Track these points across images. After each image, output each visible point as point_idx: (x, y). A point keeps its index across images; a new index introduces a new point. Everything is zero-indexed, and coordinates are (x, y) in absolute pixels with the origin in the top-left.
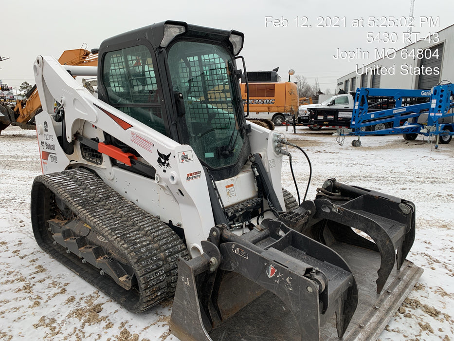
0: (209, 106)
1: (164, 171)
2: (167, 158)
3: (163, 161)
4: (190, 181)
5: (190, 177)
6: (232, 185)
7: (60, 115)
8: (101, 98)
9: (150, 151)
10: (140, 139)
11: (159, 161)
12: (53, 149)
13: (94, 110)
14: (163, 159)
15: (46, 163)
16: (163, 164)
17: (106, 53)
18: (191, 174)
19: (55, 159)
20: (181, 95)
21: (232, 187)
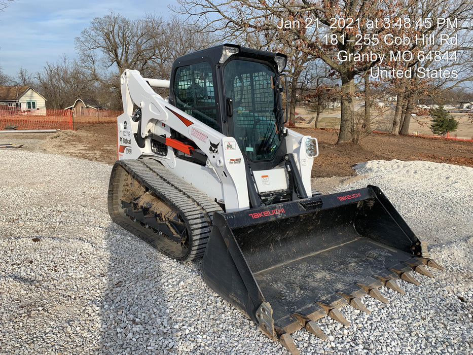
0: (256, 114)
1: (214, 157)
2: (216, 146)
3: (213, 149)
4: (232, 165)
5: (232, 161)
6: (267, 176)
7: (138, 116)
8: (171, 103)
9: (204, 142)
10: (197, 133)
11: (211, 149)
12: (130, 143)
13: (165, 111)
14: (214, 147)
15: (122, 155)
16: (213, 152)
17: (178, 68)
18: (233, 160)
19: (130, 151)
20: (231, 100)
21: (267, 178)
